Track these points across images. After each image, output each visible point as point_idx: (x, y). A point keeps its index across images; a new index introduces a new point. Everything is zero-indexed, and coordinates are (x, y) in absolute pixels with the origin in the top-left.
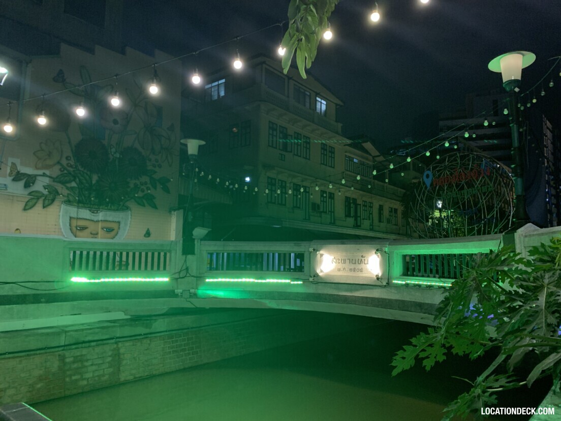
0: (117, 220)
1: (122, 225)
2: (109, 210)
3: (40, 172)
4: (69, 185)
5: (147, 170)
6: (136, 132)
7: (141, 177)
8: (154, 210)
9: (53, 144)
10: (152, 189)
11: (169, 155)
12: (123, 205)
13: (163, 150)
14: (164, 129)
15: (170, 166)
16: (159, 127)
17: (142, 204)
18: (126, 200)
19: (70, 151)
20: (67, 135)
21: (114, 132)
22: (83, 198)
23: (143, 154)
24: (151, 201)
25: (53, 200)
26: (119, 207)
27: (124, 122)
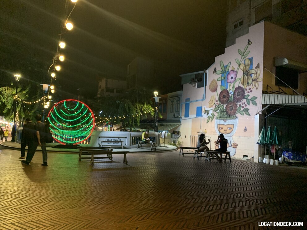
2: (230, 119)
3: (210, 109)
4: (217, 111)
5: (245, 96)
6: (240, 79)
7: (242, 100)
8: (249, 116)
9: (213, 97)
10: (247, 105)
11: (256, 83)
12: (235, 116)
13: (253, 81)
14: (254, 70)
15: (257, 89)
16: (251, 69)
17: (243, 114)
18: (236, 113)
19: (217, 98)
20: (217, 92)
21: (231, 83)
22: (222, 116)
23: (243, 88)
24: (247, 112)
25: (213, 118)
26: (233, 118)
27: (235, 76)
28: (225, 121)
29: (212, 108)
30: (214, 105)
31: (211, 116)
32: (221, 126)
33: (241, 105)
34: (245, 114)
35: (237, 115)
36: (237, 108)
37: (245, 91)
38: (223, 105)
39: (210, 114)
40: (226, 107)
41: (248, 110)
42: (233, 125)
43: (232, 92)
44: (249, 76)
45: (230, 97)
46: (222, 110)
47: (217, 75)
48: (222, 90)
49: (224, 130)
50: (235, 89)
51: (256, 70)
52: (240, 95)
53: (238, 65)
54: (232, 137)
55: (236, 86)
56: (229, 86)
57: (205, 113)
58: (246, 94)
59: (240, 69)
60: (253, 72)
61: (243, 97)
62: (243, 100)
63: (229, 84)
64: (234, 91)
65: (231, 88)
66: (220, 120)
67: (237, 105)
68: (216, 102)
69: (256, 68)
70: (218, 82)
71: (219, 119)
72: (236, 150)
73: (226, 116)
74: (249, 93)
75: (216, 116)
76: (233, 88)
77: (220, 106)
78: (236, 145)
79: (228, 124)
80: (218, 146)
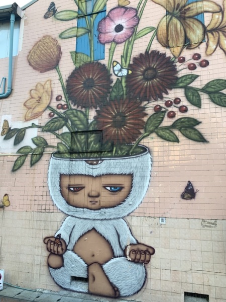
0: (128, 171)
3: (29, 124)
4: (59, 132)
5: (177, 79)
6: (153, 28)
7: (167, 93)
8: (200, 146)
9: (43, 86)
10: (190, 107)
16: (197, 1)
18: (140, 136)
19: (61, 88)
20: (59, 72)
21: (117, 43)
22: (78, 146)
23: (167, 56)
24: (191, 130)
25: (41, 154)
26: (129, 151)
27: (133, 23)
28: (92, 164)
29: (36, 122)
30: (48, 112)
31: (34, 146)
33: (161, 108)
34: (182, 138)
35: (145, 142)
36: (145, 119)
37: (178, 64)
38: (83, 110)
39: (27, 142)
40: (95, 118)
42: (131, 175)
43: (120, 70)
45: (112, 85)
46: (81, 126)
47: (58, 21)
48: (78, 65)
50: (135, 59)
52: (154, 77)
56: (107, 51)
57: (7, 139)
58: (182, 71)
60: (205, 9)
61: (171, 80)
62: (169, 91)
63: (107, 47)
64: (130, 65)
65: (117, 57)
67: (144, 108)
68: (54, 100)
70: (61, 42)
71: (67, 155)
72: (148, 269)
73: (95, 146)
74: (195, 70)
75: (53, 147)
76: (124, 57)
77: (72, 116)
78: (147, 251)
79: (106, 174)
80: (61, 256)
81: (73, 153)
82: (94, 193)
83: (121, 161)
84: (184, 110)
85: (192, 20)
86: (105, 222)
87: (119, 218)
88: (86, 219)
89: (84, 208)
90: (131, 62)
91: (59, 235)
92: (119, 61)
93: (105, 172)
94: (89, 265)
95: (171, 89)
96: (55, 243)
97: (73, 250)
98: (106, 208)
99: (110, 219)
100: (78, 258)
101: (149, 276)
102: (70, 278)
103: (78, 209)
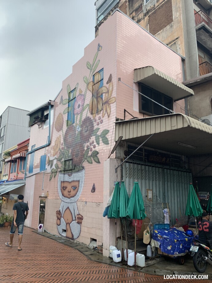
0: (78, 179)
1: (80, 183)
2: (76, 172)
3: (54, 158)
4: (62, 161)
5: (94, 131)
6: (88, 105)
8: (98, 165)
9: (58, 138)
10: (97, 145)
11: (108, 107)
12: (82, 167)
13: (104, 105)
14: (104, 86)
15: (109, 117)
16: (102, 87)
17: (91, 162)
18: (83, 161)
19: (63, 139)
20: (62, 131)
21: (78, 114)
22: (67, 168)
23: (92, 119)
24: (96, 157)
25: (57, 172)
26: (79, 169)
27: (83, 102)
28: (69, 176)
29: (56, 156)
30: (59, 151)
31: (55, 168)
32: (65, 185)
33: (89, 146)
34: (93, 161)
35: (83, 164)
36: (84, 152)
37: (94, 123)
38: (68, 149)
39: (54, 167)
40: (71, 153)
41: (98, 153)
42: (79, 181)
43: (79, 128)
44: (99, 99)
45: (76, 136)
46: (67, 158)
47: (63, 105)
48: (68, 127)
49: (69, 192)
50: (83, 122)
51: (107, 86)
53: (86, 85)
54: (77, 202)
55: (84, 117)
56: (75, 119)
57: (49, 165)
58: (96, 127)
59: (88, 91)
60: (104, 91)
61: (92, 131)
63: (76, 116)
65: (78, 122)
66: (64, 174)
67: (84, 147)
68: (61, 145)
69: (107, 83)
70: (64, 116)
71: (63, 172)
72: (81, 227)
73: (71, 167)
74: (99, 126)
75: (59, 168)
76: (80, 121)
77: (65, 152)
78: (81, 218)
79: (73, 181)
80: (60, 220)
81: (65, 171)
82: (69, 191)
83: (77, 174)
84: (95, 147)
85: (99, 98)
86: (71, 204)
87: (74, 202)
88: (66, 202)
89: (66, 197)
90: (82, 124)
91: (60, 210)
92: (78, 123)
93: (72, 180)
94: (67, 224)
95: (92, 136)
96: (59, 214)
97: (63, 217)
98: (72, 197)
99: (72, 203)
100: (64, 221)
101: (81, 230)
102: (62, 230)
103: (65, 198)
